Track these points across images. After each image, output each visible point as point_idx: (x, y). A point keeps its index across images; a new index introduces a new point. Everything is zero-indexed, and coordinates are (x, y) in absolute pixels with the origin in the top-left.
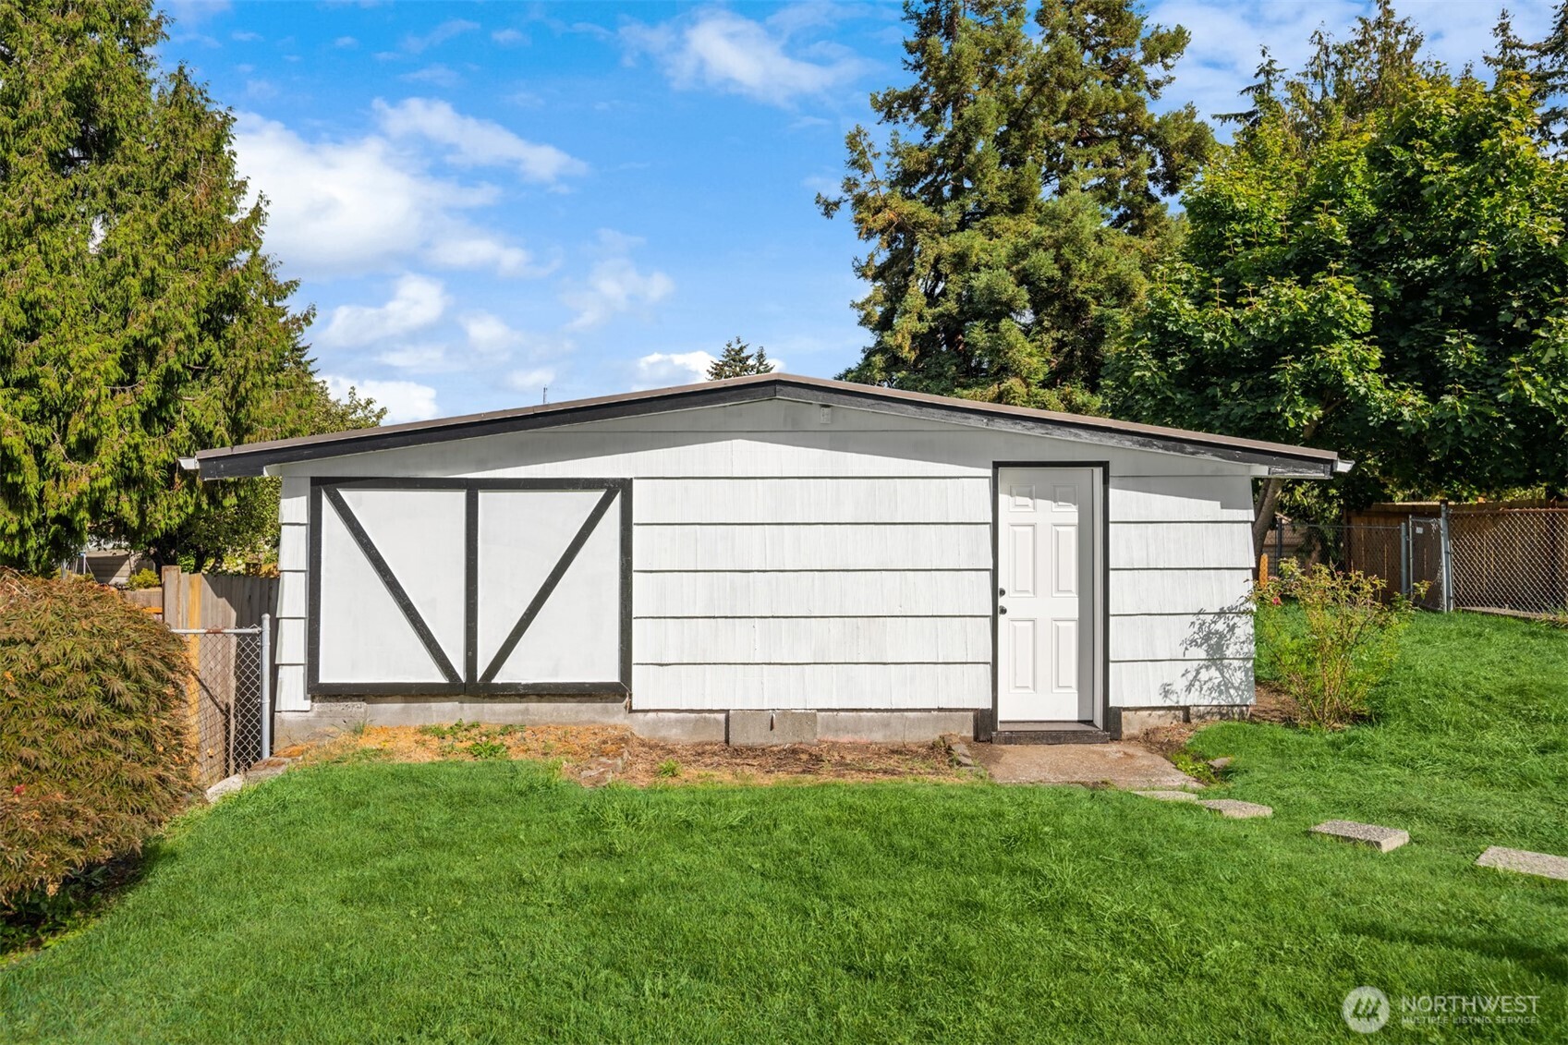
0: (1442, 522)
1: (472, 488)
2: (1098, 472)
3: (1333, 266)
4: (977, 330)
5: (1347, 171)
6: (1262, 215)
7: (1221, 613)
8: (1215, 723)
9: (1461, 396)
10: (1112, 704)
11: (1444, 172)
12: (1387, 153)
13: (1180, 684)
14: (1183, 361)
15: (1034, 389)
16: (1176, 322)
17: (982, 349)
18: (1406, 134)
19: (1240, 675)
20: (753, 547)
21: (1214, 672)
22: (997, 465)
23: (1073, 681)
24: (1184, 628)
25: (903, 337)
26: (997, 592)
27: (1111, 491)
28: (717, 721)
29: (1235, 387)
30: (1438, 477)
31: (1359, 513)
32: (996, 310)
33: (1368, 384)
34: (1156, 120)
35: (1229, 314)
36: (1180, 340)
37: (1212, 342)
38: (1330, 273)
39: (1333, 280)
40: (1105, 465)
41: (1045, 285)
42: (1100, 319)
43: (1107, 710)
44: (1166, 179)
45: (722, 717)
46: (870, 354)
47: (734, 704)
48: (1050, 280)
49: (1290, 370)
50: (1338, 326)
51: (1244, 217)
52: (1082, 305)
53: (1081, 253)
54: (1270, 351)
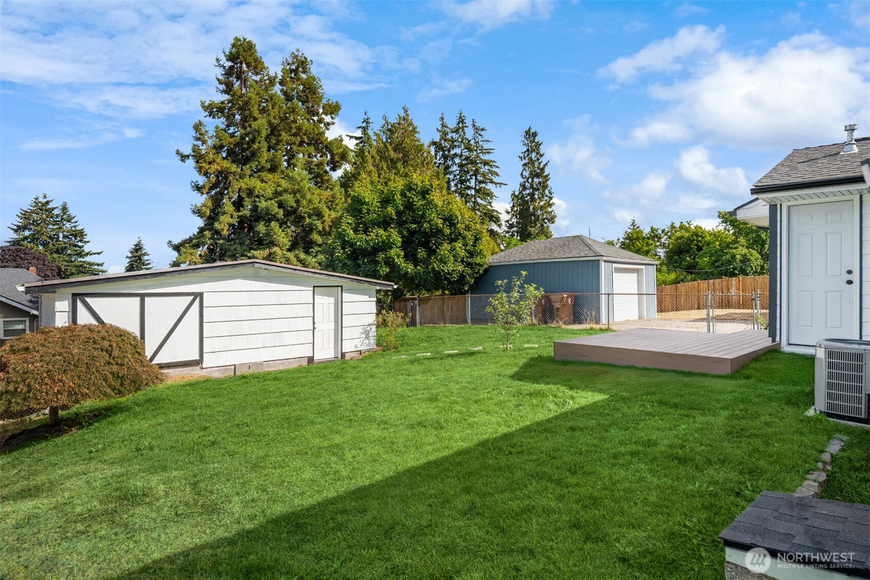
0: (417, 301)
1: (143, 296)
2: (340, 288)
3: (392, 226)
4: (261, 226)
5: (395, 194)
6: (372, 204)
7: (369, 325)
8: (367, 354)
9: (421, 266)
10: (343, 351)
11: (419, 202)
12: (405, 193)
13: (359, 345)
14: (350, 250)
15: (285, 252)
16: (348, 237)
17: (263, 234)
18: (410, 189)
19: (373, 341)
20: (243, 313)
21: (367, 341)
22: (314, 287)
23: (333, 347)
24: (360, 330)
25: (224, 225)
26: (314, 323)
27: (343, 294)
28: (231, 369)
29: (366, 260)
30: (418, 287)
31: (397, 300)
32: (269, 218)
33: (400, 261)
34: (329, 140)
35: (364, 237)
36: (349, 243)
37: (359, 245)
38: (391, 228)
39: (392, 230)
40: (342, 286)
41: (289, 209)
42: (311, 224)
43: (342, 353)
44: (331, 164)
45: (233, 367)
46: (202, 230)
47: (237, 362)
48: (292, 207)
49: (381, 256)
50: (394, 244)
51: (367, 204)
52: (303, 218)
53: (304, 197)
54: (376, 250)
